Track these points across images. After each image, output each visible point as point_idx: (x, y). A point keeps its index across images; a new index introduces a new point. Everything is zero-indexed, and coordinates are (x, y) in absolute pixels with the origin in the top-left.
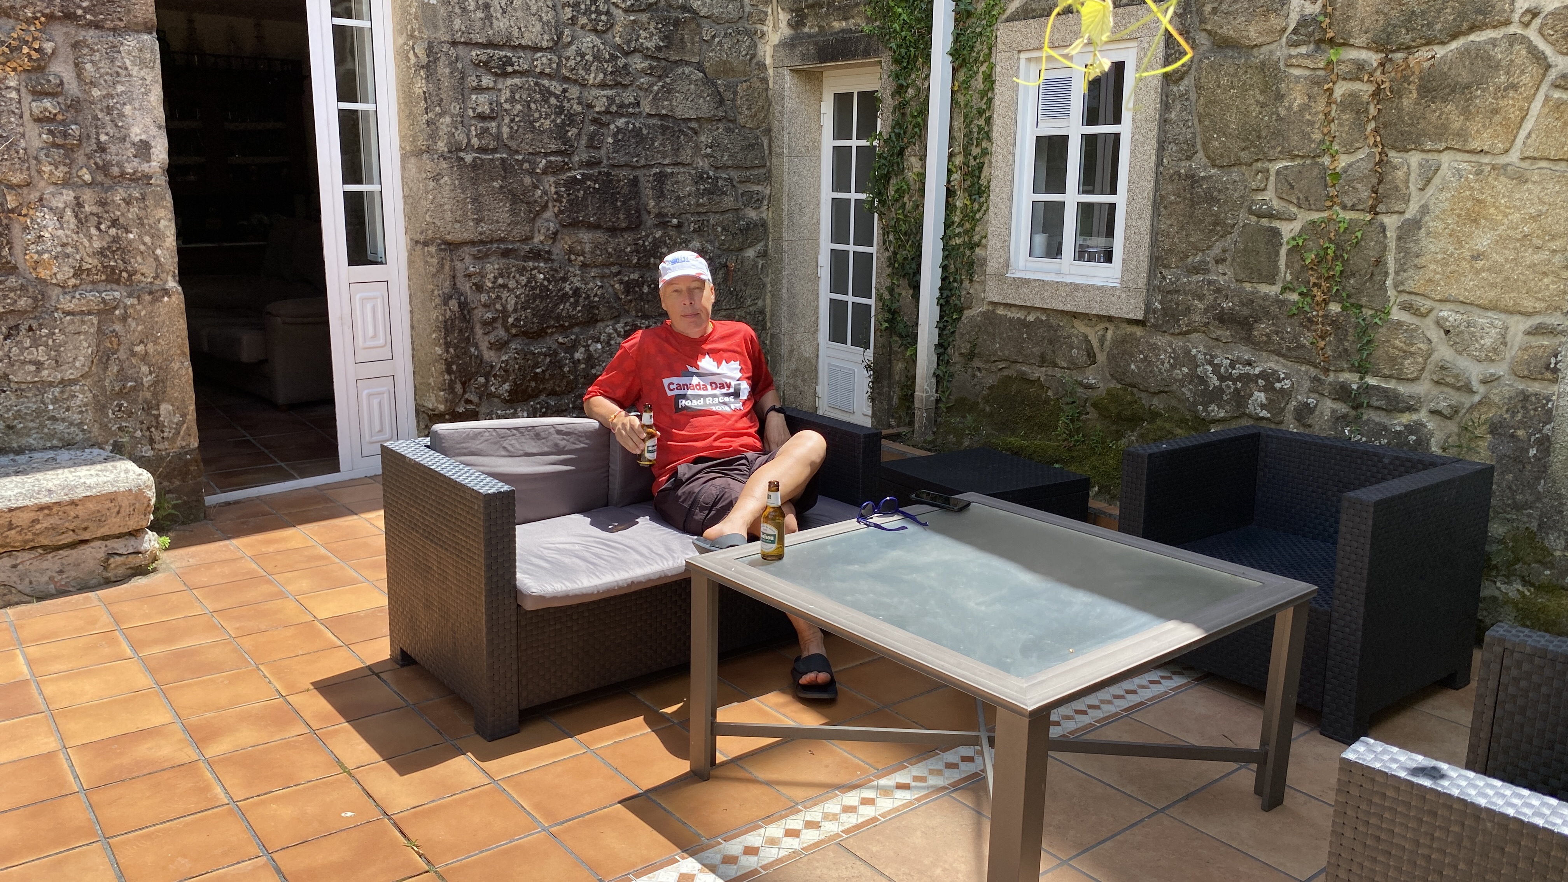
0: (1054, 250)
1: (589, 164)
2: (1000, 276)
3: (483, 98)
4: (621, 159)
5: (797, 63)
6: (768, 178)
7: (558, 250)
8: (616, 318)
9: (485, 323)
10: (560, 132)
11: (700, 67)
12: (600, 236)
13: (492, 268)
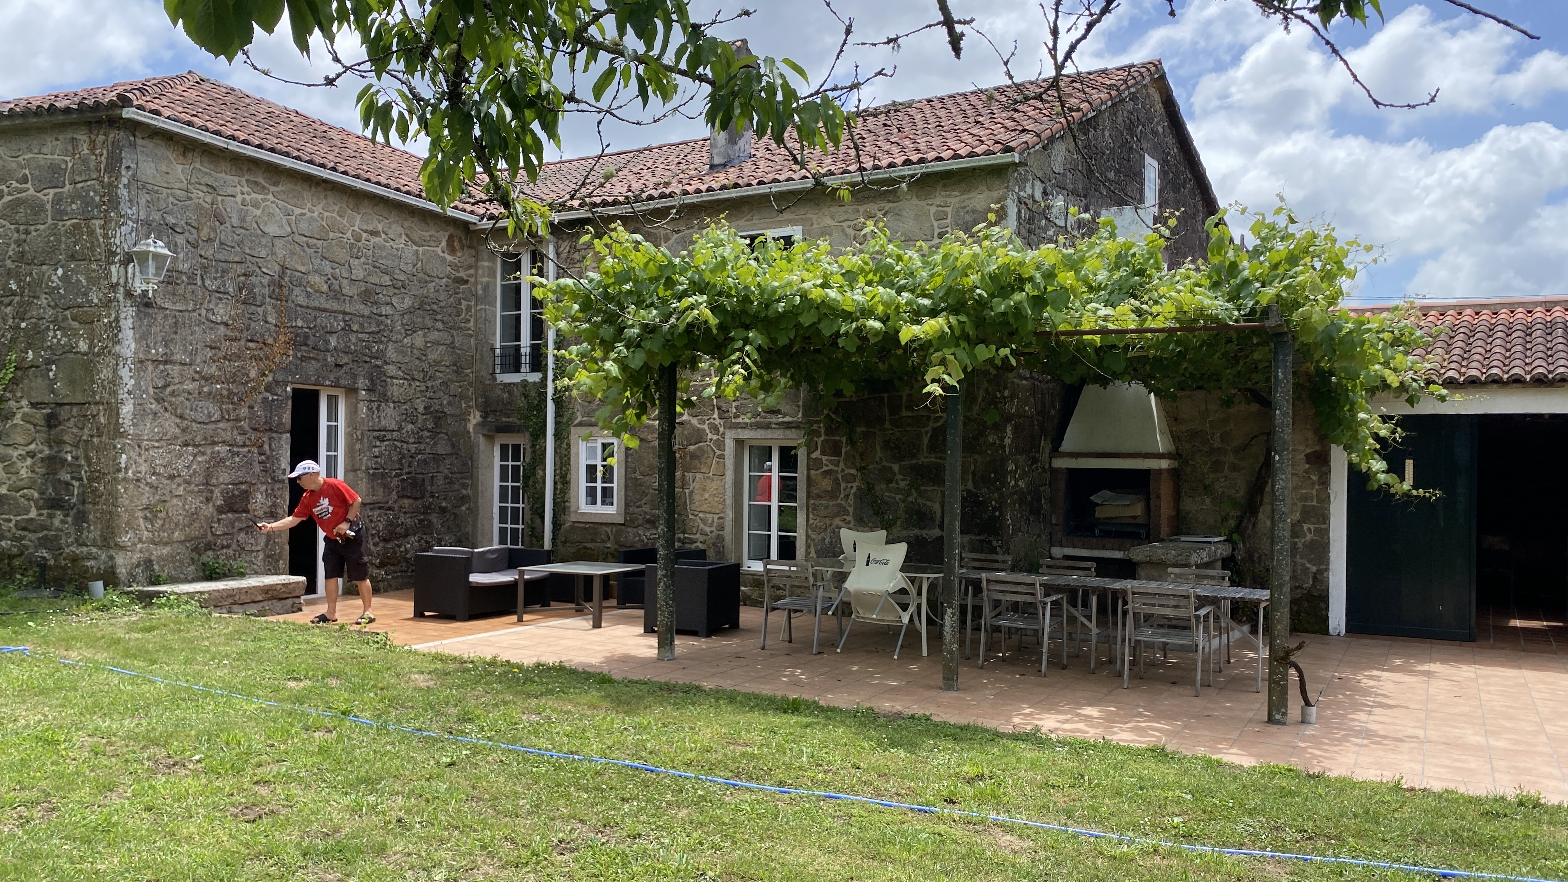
0: (594, 503)
1: (409, 473)
2: (576, 512)
3: (376, 450)
4: (419, 471)
5: (486, 432)
6: (471, 477)
7: (396, 507)
8: (415, 535)
9: (373, 535)
10: (400, 460)
11: (447, 434)
12: (411, 501)
13: (376, 513)
